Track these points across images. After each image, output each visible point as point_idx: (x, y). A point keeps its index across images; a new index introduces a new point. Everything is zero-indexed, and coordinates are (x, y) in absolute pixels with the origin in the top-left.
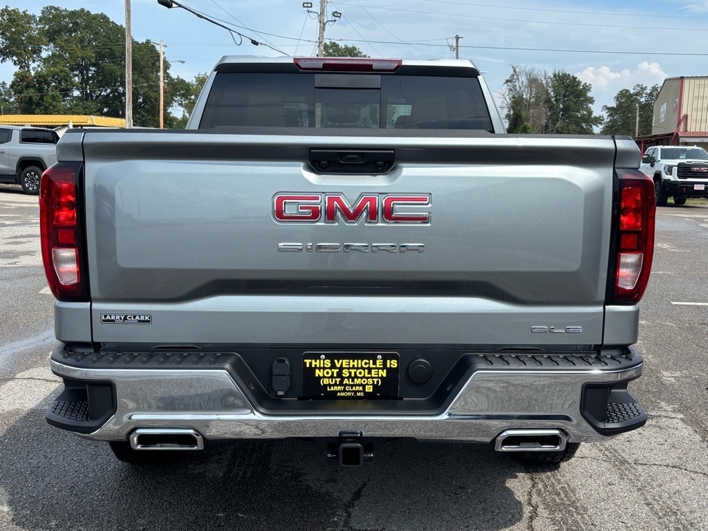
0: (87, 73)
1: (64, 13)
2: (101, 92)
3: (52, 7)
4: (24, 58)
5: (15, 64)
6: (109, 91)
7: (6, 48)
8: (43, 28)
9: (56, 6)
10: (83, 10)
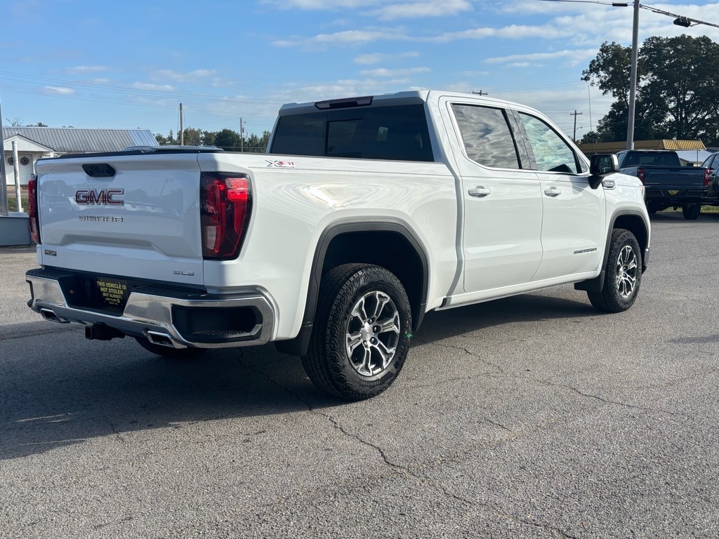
0: (684, 98)
1: (664, 42)
2: (697, 114)
3: (653, 38)
4: (623, 91)
5: (614, 96)
6: (705, 113)
7: (608, 81)
8: (644, 59)
9: (658, 37)
10: (683, 36)
